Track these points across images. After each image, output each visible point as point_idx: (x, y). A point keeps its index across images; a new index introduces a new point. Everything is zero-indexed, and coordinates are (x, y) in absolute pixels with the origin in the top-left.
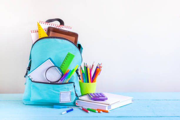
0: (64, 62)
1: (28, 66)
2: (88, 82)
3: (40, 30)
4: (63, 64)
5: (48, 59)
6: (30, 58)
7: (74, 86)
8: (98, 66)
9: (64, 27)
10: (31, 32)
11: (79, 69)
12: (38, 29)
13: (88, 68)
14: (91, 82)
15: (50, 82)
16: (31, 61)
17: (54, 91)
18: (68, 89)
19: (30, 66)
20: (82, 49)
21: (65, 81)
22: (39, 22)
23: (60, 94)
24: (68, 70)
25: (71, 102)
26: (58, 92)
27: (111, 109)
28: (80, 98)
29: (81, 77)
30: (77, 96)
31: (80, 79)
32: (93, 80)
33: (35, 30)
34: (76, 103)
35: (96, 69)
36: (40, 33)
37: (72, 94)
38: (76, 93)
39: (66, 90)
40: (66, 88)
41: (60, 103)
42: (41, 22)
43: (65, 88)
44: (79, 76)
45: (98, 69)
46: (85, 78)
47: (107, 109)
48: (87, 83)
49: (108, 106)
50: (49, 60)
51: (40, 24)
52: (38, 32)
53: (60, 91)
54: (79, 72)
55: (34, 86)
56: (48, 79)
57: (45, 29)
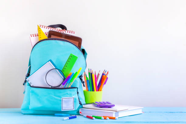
0: (66, 65)
1: (27, 72)
2: (93, 90)
3: (40, 33)
4: (65, 67)
5: (48, 61)
6: (30, 64)
7: (78, 93)
8: (104, 73)
9: (66, 31)
10: (30, 36)
11: (83, 75)
12: (38, 33)
13: (93, 75)
14: (97, 91)
15: (50, 87)
16: (30, 67)
17: (55, 97)
18: (71, 95)
19: (30, 73)
20: (87, 54)
21: (67, 85)
22: (39, 26)
23: (61, 101)
24: (71, 73)
25: (74, 110)
26: (59, 99)
27: (118, 116)
28: (84, 106)
29: (85, 84)
30: (81, 104)
31: (84, 86)
32: (98, 88)
33: (35, 34)
34: (80, 112)
35: (102, 77)
36: (40, 37)
37: (75, 101)
38: (79, 100)
39: (68, 95)
40: (69, 93)
41: (62, 110)
42: (41, 26)
43: (67, 94)
44: (83, 83)
45: (105, 76)
46: (90, 86)
47: (114, 116)
48: (92, 92)
49: (116, 112)
50: (50, 62)
51: (41, 28)
52: (38, 36)
53: (62, 96)
54: (83, 78)
55: (33, 92)
56: (49, 84)
57: (46, 33)
